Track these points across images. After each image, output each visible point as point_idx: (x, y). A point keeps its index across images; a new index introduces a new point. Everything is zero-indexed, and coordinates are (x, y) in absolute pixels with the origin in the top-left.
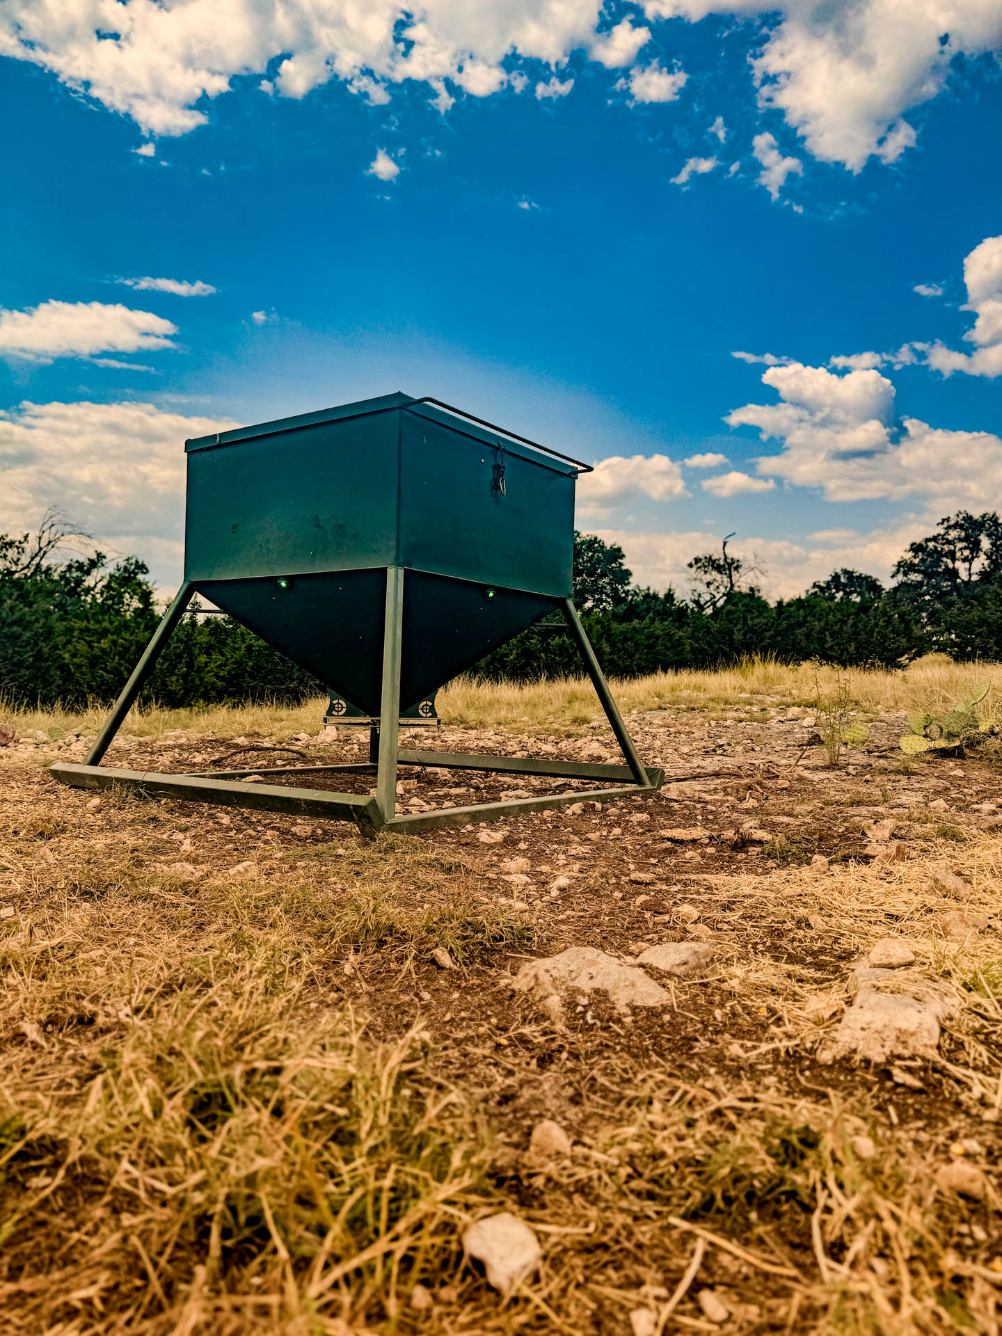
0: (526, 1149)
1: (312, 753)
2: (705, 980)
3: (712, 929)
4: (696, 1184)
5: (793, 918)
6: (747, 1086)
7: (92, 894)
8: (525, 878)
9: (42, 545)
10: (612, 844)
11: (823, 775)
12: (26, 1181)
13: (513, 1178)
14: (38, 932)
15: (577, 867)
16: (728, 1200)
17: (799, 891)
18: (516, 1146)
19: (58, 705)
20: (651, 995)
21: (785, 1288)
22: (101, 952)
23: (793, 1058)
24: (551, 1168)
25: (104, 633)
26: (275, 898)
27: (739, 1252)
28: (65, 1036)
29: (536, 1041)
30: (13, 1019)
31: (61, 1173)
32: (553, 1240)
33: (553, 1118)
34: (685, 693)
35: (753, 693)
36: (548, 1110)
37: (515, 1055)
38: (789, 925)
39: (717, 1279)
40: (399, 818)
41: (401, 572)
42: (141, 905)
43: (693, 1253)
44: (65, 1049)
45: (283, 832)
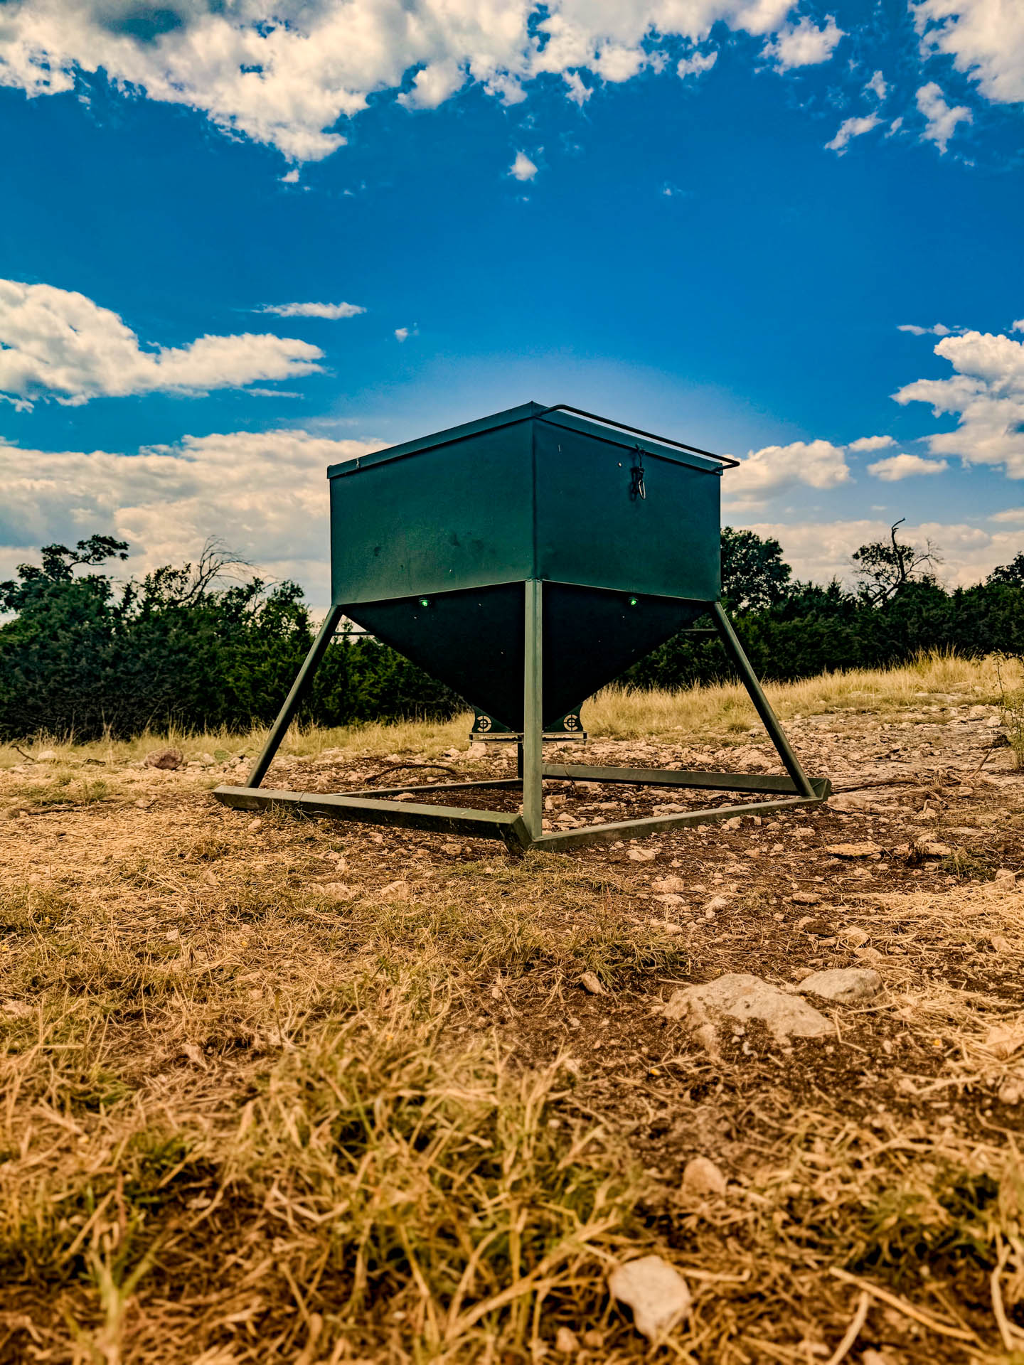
0: (678, 1187)
1: (462, 769)
2: (873, 1009)
3: (882, 953)
4: (859, 1234)
5: (973, 940)
6: (919, 1126)
7: (251, 916)
8: (678, 899)
9: (204, 573)
10: (773, 861)
11: (1009, 780)
12: (186, 1202)
13: (662, 1218)
14: (200, 955)
15: (734, 887)
16: (896, 1252)
17: (981, 909)
18: (668, 1183)
19: (224, 727)
20: (813, 1025)
21: (961, 1352)
22: (257, 975)
23: (973, 1097)
24: (704, 1208)
25: (264, 656)
26: (424, 918)
27: (908, 1310)
28: (224, 1058)
29: (689, 1072)
30: (176, 1040)
31: (220, 1195)
32: (704, 1287)
33: (707, 1155)
34: (854, 695)
35: (931, 691)
36: (702, 1146)
37: (668, 1086)
38: (969, 948)
39: (883, 1338)
40: (547, 835)
41: (539, 586)
42: (297, 927)
43: (856, 1308)
44: (224, 1071)
45: (433, 851)
